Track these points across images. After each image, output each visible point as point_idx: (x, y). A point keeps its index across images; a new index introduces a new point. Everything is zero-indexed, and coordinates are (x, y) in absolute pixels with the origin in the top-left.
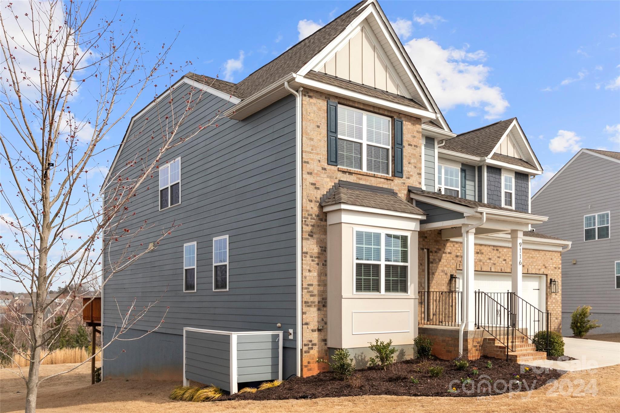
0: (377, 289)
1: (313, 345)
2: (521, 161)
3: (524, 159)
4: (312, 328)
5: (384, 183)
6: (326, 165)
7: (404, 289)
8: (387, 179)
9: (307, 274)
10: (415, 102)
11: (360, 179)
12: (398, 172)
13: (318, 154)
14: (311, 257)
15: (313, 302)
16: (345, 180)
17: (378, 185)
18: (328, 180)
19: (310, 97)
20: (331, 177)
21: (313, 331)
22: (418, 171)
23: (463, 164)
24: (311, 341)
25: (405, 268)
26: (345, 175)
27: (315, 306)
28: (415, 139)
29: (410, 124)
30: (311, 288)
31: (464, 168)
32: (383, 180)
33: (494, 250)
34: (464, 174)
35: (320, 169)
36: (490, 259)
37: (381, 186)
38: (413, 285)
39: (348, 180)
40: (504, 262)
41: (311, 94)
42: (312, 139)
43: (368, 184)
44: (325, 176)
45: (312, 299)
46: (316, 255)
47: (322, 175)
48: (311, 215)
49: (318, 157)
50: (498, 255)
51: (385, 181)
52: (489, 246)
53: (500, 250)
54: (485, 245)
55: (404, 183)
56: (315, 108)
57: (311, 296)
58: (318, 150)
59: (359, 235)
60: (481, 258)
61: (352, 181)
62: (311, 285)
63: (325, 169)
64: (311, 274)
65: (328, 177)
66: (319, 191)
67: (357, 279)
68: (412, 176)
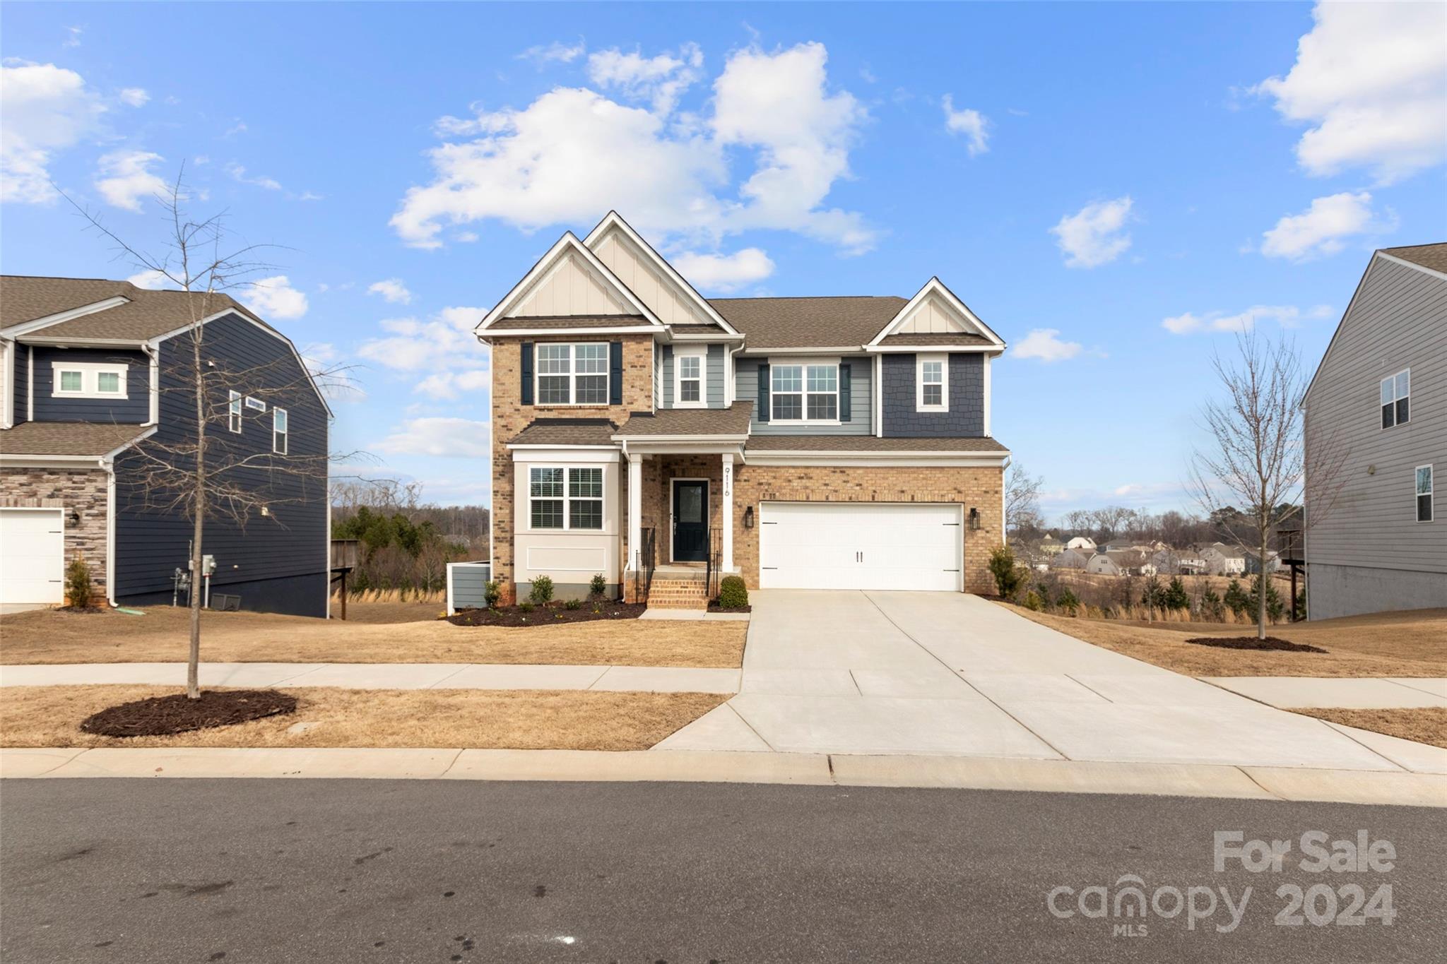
0: (559, 524)
1: (504, 578)
3: (969, 332)
4: (504, 562)
5: (596, 414)
6: (519, 405)
7: (598, 524)
8: (600, 409)
9: (498, 511)
10: (641, 318)
11: (563, 414)
12: (617, 399)
13: (510, 397)
14: (502, 495)
15: (506, 538)
16: (543, 417)
17: (587, 417)
18: (522, 420)
19: (501, 344)
20: (525, 417)
21: (504, 565)
22: (647, 394)
23: (843, 358)
24: (502, 574)
25: (600, 502)
26: (543, 413)
27: (507, 542)
28: (642, 359)
29: (633, 343)
30: (502, 525)
31: (846, 363)
32: (593, 411)
33: (834, 472)
34: (845, 372)
35: (513, 410)
36: (826, 485)
37: (591, 417)
38: (609, 522)
39: (547, 417)
40: (858, 488)
41: (502, 341)
42: (503, 384)
43: (574, 417)
44: (519, 416)
45: (503, 535)
46: (508, 493)
47: (515, 416)
48: (503, 456)
49: (510, 400)
50: (845, 478)
51: (597, 411)
52: (825, 467)
53: (848, 471)
54: (814, 467)
55: (625, 410)
56: (507, 354)
57: (502, 532)
58: (510, 392)
59: (535, 473)
60: (808, 484)
61: (552, 417)
62: (504, 522)
63: (518, 410)
64: (502, 511)
65: (522, 417)
66: (511, 432)
67: (533, 516)
68: (636, 400)
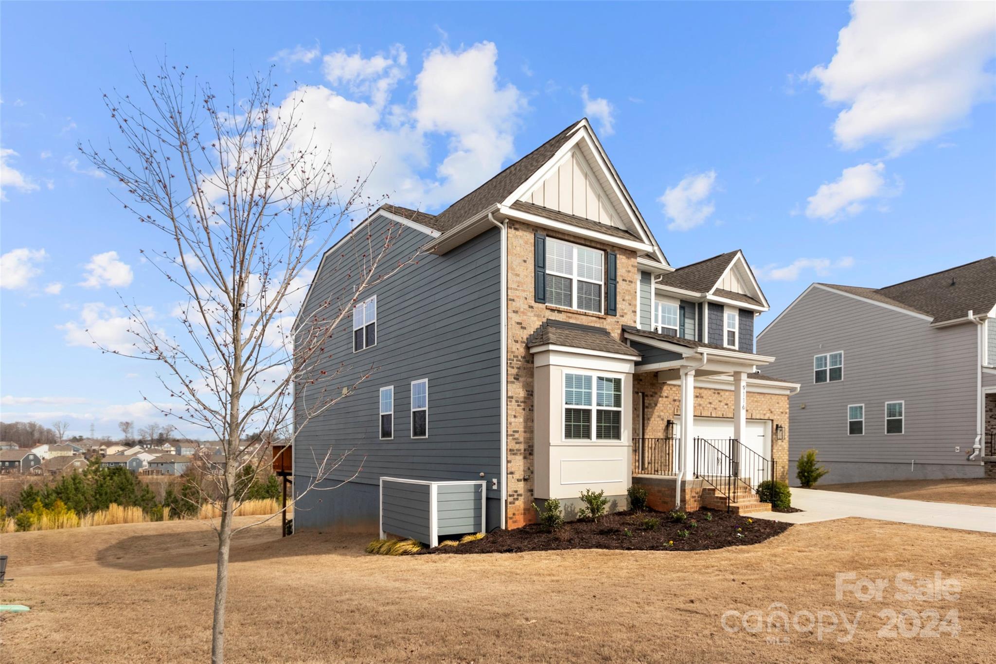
0: (588, 436)
1: (518, 495)
2: (745, 297)
3: (749, 295)
4: (518, 477)
5: (596, 322)
6: (533, 303)
7: (617, 436)
8: (599, 318)
9: (512, 420)
10: (630, 233)
11: (570, 318)
12: (611, 310)
13: (524, 291)
14: (517, 401)
15: (519, 450)
16: (553, 319)
17: (589, 324)
18: (536, 318)
19: (516, 229)
20: (538, 316)
21: (518, 480)
22: (633, 309)
23: (682, 301)
24: (516, 492)
25: (619, 413)
26: (553, 314)
27: (520, 454)
28: (630, 274)
29: (624, 257)
30: (517, 435)
31: (683, 305)
32: (594, 318)
33: (714, 393)
34: (683, 312)
35: (527, 307)
36: (710, 403)
37: (592, 325)
38: (626, 432)
39: (557, 319)
40: (726, 407)
41: (517, 226)
42: (518, 275)
43: (578, 323)
44: (532, 314)
45: (517, 446)
46: (522, 400)
47: (529, 314)
48: (517, 357)
49: (524, 294)
50: (720, 399)
51: (597, 319)
52: (710, 389)
53: (722, 393)
54: (706, 389)
55: (618, 322)
56: (521, 242)
57: (517, 443)
58: (525, 286)
59: (569, 378)
60: (701, 402)
61: (561, 320)
62: (517, 432)
63: (532, 307)
64: (517, 420)
65: (535, 315)
66: (525, 331)
67: (566, 425)
68: (626, 314)
